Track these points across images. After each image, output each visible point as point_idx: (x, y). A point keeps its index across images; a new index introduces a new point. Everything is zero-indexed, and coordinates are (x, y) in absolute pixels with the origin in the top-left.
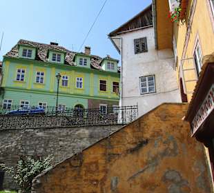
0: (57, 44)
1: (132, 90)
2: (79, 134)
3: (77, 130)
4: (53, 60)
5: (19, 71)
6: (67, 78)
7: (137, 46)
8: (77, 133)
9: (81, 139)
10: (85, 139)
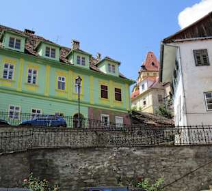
0: (33, 33)
1: (197, 106)
2: (183, 153)
3: (181, 150)
4: (47, 55)
5: (6, 66)
6: (63, 79)
7: (198, 57)
8: (181, 152)
9: (186, 159)
10: (190, 159)
